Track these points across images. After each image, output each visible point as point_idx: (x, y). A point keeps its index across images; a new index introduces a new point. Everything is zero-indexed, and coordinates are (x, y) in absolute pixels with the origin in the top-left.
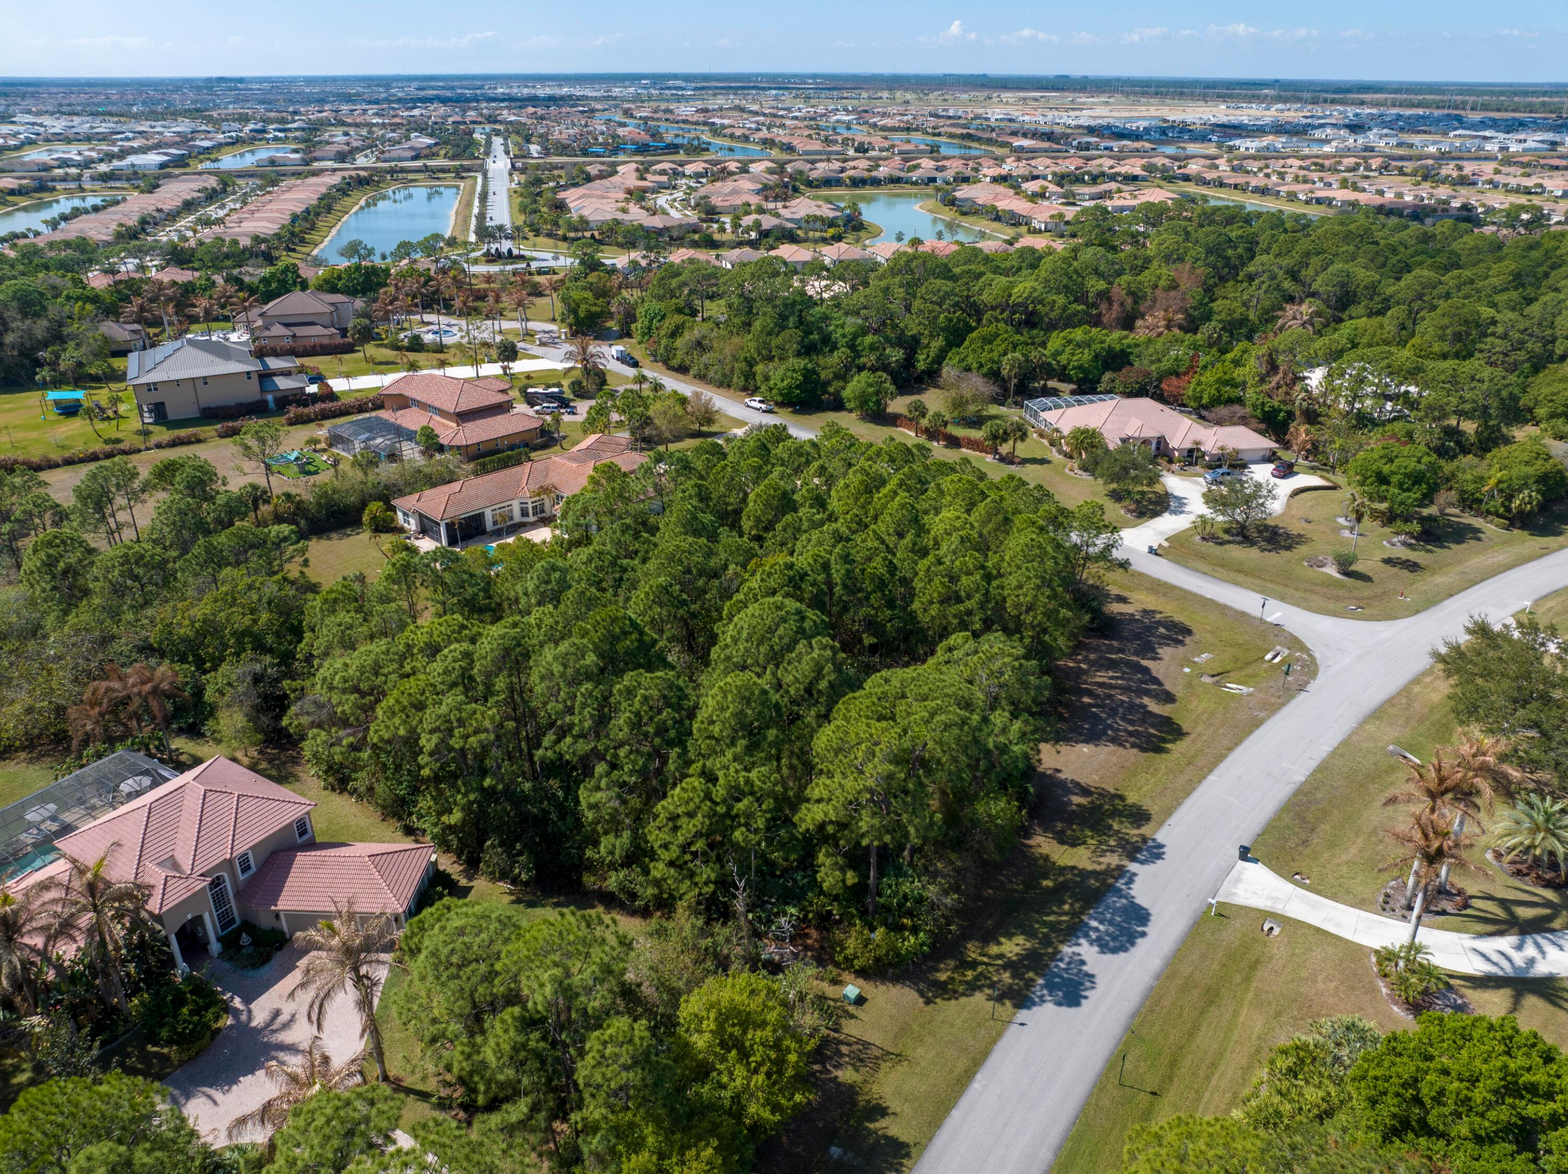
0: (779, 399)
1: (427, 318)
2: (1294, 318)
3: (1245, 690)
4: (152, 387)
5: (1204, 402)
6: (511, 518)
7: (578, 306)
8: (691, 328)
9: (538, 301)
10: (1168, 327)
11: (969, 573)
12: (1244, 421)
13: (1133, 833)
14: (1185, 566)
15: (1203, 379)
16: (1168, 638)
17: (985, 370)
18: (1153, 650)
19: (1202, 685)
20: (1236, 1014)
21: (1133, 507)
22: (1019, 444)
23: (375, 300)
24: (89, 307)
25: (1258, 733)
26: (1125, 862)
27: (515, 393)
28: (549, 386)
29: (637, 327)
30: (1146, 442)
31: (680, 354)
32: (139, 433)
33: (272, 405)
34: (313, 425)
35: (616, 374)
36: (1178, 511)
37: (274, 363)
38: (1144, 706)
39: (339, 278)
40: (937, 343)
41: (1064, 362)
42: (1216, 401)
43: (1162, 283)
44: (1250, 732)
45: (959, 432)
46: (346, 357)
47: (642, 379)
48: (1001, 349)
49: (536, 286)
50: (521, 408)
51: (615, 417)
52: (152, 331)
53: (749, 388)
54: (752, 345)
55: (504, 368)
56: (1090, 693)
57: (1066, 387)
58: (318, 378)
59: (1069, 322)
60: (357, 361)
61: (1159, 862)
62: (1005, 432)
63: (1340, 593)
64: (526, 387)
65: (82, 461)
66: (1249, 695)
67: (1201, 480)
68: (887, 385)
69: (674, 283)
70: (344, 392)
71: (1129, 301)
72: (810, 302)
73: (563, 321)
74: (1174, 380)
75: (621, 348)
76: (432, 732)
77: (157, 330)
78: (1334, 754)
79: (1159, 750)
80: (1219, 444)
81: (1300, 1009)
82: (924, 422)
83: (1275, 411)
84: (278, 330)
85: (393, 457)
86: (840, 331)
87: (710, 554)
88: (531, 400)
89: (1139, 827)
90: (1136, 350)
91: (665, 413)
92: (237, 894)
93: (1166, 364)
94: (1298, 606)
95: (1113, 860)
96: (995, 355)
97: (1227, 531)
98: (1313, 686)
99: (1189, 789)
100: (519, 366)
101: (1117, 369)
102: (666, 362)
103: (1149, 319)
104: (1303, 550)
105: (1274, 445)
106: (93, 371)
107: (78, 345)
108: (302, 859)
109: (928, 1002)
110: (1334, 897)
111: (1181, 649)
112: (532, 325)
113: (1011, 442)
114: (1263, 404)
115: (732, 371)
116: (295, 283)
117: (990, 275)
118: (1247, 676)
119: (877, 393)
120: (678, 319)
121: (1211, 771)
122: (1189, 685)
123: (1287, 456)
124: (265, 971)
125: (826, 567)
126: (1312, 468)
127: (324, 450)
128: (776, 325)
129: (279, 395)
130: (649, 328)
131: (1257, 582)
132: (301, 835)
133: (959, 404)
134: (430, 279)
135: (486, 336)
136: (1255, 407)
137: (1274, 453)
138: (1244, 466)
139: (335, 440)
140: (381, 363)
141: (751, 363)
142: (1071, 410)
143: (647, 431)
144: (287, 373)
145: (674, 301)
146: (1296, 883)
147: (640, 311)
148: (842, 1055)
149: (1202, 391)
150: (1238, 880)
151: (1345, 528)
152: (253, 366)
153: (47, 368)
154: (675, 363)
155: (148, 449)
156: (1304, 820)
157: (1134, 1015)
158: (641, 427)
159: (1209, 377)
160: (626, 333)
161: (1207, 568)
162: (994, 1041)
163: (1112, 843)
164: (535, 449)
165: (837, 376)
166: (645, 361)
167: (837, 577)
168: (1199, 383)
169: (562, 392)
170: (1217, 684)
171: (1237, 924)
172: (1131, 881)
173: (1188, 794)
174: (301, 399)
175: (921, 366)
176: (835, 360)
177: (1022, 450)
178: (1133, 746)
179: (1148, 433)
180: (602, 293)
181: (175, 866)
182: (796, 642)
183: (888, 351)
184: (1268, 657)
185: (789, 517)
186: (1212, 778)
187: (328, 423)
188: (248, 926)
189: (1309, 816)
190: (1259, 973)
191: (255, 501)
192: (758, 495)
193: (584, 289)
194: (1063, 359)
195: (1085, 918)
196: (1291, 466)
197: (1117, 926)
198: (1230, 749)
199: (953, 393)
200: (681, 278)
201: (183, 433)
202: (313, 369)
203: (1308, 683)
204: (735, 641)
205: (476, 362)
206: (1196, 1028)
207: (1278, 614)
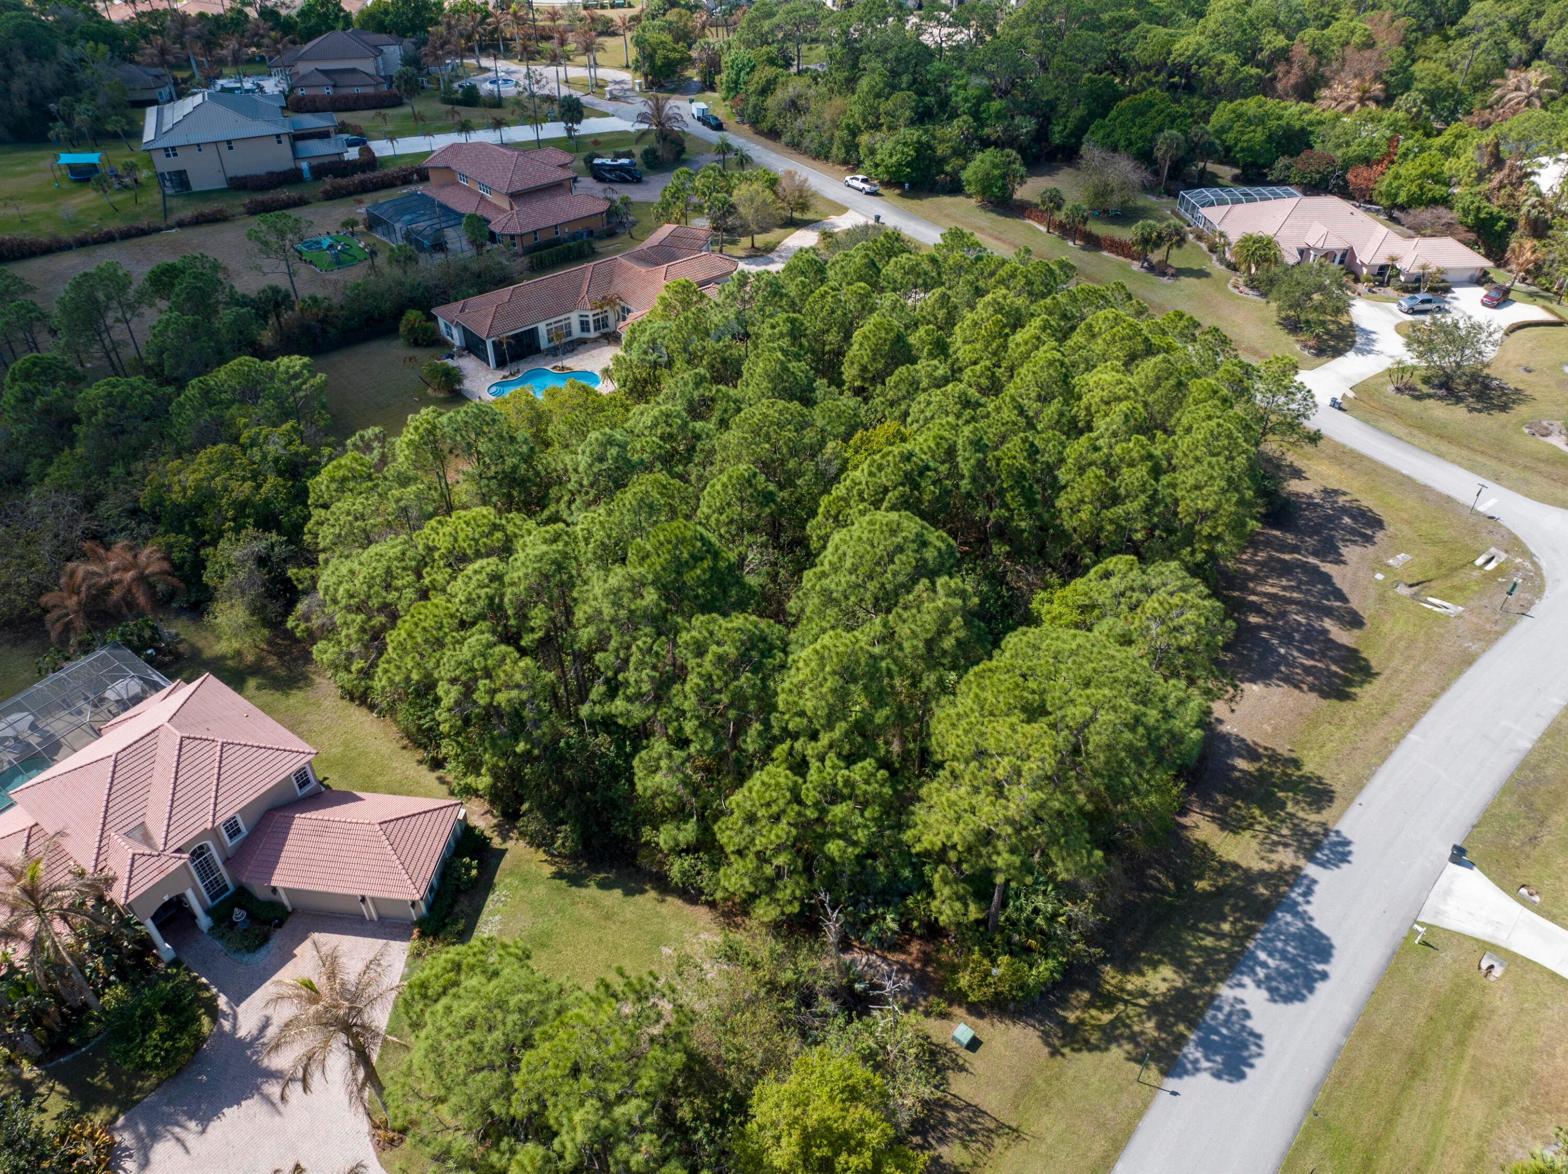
0: (886, 178)
1: (486, 62)
2: (1518, 89)
3: (1453, 609)
4: (170, 152)
5: (1399, 200)
6: (570, 333)
7: (655, 51)
8: (785, 84)
9: (609, 42)
10: (1362, 101)
11: (1131, 464)
12: (1447, 230)
13: (1311, 818)
14: (1376, 427)
15: (1402, 171)
16: (1353, 532)
17: (1134, 149)
18: (1335, 550)
19: (1399, 598)
20: (1447, 1094)
21: (1311, 343)
22: (1174, 251)
23: (424, 42)
24: (102, 47)
25: (1471, 674)
26: (1302, 862)
27: (578, 165)
28: (618, 156)
29: (722, 78)
30: (1329, 255)
31: (771, 116)
32: (157, 207)
33: (307, 175)
34: (350, 200)
35: (696, 139)
36: (1364, 351)
37: (309, 121)
38: (1325, 632)
40: (1079, 112)
41: (1230, 142)
42: (1416, 201)
43: (1356, 39)
44: (1461, 673)
45: (1098, 229)
46: (390, 112)
47: (725, 148)
48: (1155, 124)
49: (608, 22)
50: (587, 185)
52: (180, 75)
53: (851, 163)
54: (857, 109)
55: (569, 130)
56: (1257, 609)
57: (1226, 172)
58: (360, 140)
59: (1238, 90)
60: (404, 117)
61: (1345, 866)
62: (1159, 236)
64: (592, 157)
65: (96, 242)
66: (1459, 617)
67: (1394, 306)
68: (1016, 166)
69: (766, 25)
71: (1312, 62)
72: (927, 54)
73: (636, 69)
74: (1363, 171)
75: (703, 105)
76: (453, 681)
77: (185, 75)
79: (1343, 696)
80: (1421, 261)
81: (1533, 1096)
82: (1060, 216)
83: (1494, 219)
84: (316, 78)
85: (439, 246)
86: (962, 93)
87: (802, 426)
88: (599, 174)
89: (1319, 810)
90: (1319, 129)
91: (752, 201)
92: (227, 862)
93: (1355, 150)
94: (1518, 491)
95: (1286, 857)
96: (1148, 131)
97: (1426, 381)
98: (1538, 609)
99: (1385, 751)
100: (587, 127)
101: (1295, 153)
102: (754, 125)
103: (1339, 89)
104: (1522, 411)
105: (1487, 264)
106: (109, 127)
107: (94, 95)
108: (303, 822)
109: (1055, 1052)
111: (1370, 549)
112: (602, 73)
113: (1164, 249)
114: (1478, 209)
115: (831, 139)
116: (336, 19)
117: (1144, 25)
118: (1453, 587)
119: (1004, 176)
120: (770, 72)
121: (1412, 726)
122: (1382, 599)
123: (1501, 277)
124: (262, 957)
125: (951, 452)
126: (1531, 294)
127: (363, 234)
128: (886, 85)
129: (315, 162)
130: (736, 82)
131: (1465, 453)
132: (301, 786)
133: (1102, 193)
134: (488, 15)
135: (550, 88)
136: (1466, 212)
137: (1485, 273)
138: (1447, 290)
139: (373, 223)
141: (854, 132)
142: (1239, 207)
143: (730, 221)
144: (323, 135)
145: (765, 49)
146: (1523, 901)
147: (726, 59)
148: (950, 1124)
149: (1399, 188)
150: (1448, 892)
152: (284, 128)
153: (60, 123)
154: (765, 126)
155: (169, 227)
156: (1530, 806)
158: (724, 216)
159: (1409, 169)
160: (708, 85)
161: (1402, 431)
163: (1285, 832)
164: (601, 237)
165: (956, 152)
166: (730, 122)
167: (965, 468)
168: (1397, 177)
169: (633, 164)
170: (1415, 596)
171: (1447, 957)
172: (1308, 892)
173: (1384, 760)
174: (339, 168)
175: (1057, 139)
176: (953, 131)
177: (1177, 259)
178: (1312, 688)
179: (1337, 244)
180: (684, 36)
181: (147, 838)
182: (914, 580)
183: (1017, 120)
184: (1480, 561)
185: (902, 370)
187: (368, 198)
188: (243, 896)
189: (1538, 802)
190: (1476, 1034)
191: (277, 305)
192: (866, 337)
193: (662, 29)
194: (1230, 137)
195: (1251, 945)
196: (1507, 291)
197: (1292, 961)
198: (1435, 696)
199: (1095, 178)
200: (775, 20)
201: (207, 208)
202: (354, 127)
203: (1532, 603)
204: (835, 569)
205: (535, 121)
206: (1395, 1111)
207: (1492, 502)
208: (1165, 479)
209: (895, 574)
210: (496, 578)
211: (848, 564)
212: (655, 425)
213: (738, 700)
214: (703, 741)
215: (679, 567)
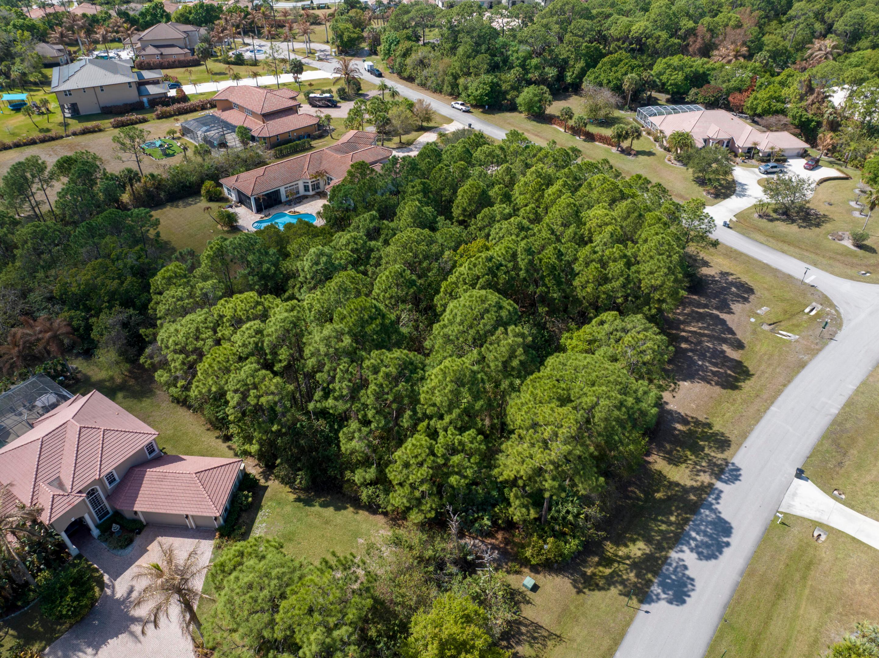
0: (474, 102)
1: (247, 40)
2: (820, 49)
3: (794, 337)
4: (67, 93)
5: (758, 112)
6: (298, 192)
7: (343, 33)
8: (417, 51)
9: (317, 28)
10: (736, 57)
11: (615, 261)
12: (784, 127)
13: (718, 456)
14: (748, 237)
15: (759, 96)
16: (737, 296)
17: (612, 85)
18: (728, 306)
19: (763, 331)
20: (797, 607)
21: (712, 191)
22: (635, 141)
23: (212, 29)
24: (26, 33)
25: (805, 373)
26: (714, 481)
27: (301, 97)
28: (323, 92)
29: (381, 48)
30: (720, 142)
31: (409, 69)
32: (60, 124)
33: (146, 104)
34: (172, 119)
35: (367, 82)
36: (741, 195)
37: (148, 75)
38: (723, 352)
39: (190, 13)
40: (581, 64)
41: (665, 80)
42: (767, 112)
43: (732, 23)
44: (798, 372)
45: (593, 129)
46: (193, 69)
47: (384, 87)
48: (623, 71)
49: (316, 17)
50: (306, 109)
51: (367, 116)
52: (72, 49)
53: (455, 95)
54: (457, 64)
55: (296, 78)
56: (686, 340)
57: (662, 97)
58: (177, 85)
59: (669, 51)
60: (202, 72)
61: (737, 482)
62: (627, 133)
63: (855, 261)
64: (309, 93)
65: (25, 144)
66: (797, 341)
67: (756, 170)
68: (547, 95)
69: (405, 18)
70: (193, 95)
71: (708, 35)
72: (495, 34)
73: (333, 43)
74: (738, 95)
75: (371, 63)
76: (236, 391)
77: (75, 49)
78: (857, 391)
79: (734, 387)
80: (771, 145)
81: (844, 606)
82: (571, 123)
83: (809, 121)
84: (151, 50)
85: (223, 145)
86: (515, 55)
87: (431, 242)
88: (313, 103)
89: (723, 452)
90: (713, 73)
91: (399, 116)
92: (108, 497)
93: (733, 84)
94: (827, 271)
95: (705, 478)
96: (619, 75)
97: (775, 211)
98: (840, 336)
99: (758, 417)
100: (306, 76)
101: (699, 86)
102: (399, 74)
103: (723, 50)
104: (827, 227)
105: (806, 146)
106: (32, 79)
107: (22, 61)
108: (152, 473)
109: (579, 592)
110: (863, 512)
111: (747, 305)
112: (314, 46)
113: (630, 140)
114: (801, 116)
115: (443, 81)
116: (162, 16)
117: (615, 16)
118: (793, 325)
119: (540, 101)
120: (408, 44)
121: (772, 403)
122: (754, 332)
123: (814, 153)
124: (129, 551)
125: (514, 255)
126: (831, 162)
127: (179, 138)
128: (473, 50)
129: (150, 98)
130: (389, 50)
131: (797, 250)
132: (150, 453)
133: (594, 109)
134: (248, 13)
135: (284, 55)
136: (794, 117)
137: (806, 151)
138: (785, 161)
139: (185, 131)
140: (216, 74)
141: (456, 77)
142: (670, 116)
143: (387, 128)
144: (155, 82)
145: (405, 31)
146: (835, 498)
147: (383, 37)
148: (522, 634)
149: (757, 105)
150: (795, 495)
151: (856, 209)
152: (133, 79)
153: (3, 77)
154: (406, 75)
155: (68, 136)
156: (838, 445)
157: (727, 606)
158: (384, 125)
159: (762, 94)
160: (373, 52)
161: (762, 239)
162: (628, 624)
163: (704, 464)
164: (314, 138)
165: (513, 88)
166: (386, 72)
167: (522, 264)
168: (756, 99)
169: (332, 97)
170: (772, 331)
171: (795, 530)
172: (718, 498)
173: (758, 422)
174: (165, 101)
175: (569, 80)
176: (511, 76)
177: (637, 145)
178: (717, 384)
179: (724, 136)
180: (359, 25)
181: (61, 486)
182: (495, 328)
183: (547, 69)
184: (807, 310)
185: (486, 211)
186: (773, 408)
187: (182, 118)
188: (118, 516)
189: (842, 443)
190: (812, 573)
191: (131, 180)
192: (465, 192)
193: (347, 20)
194: (664, 78)
195: (687, 528)
196: (818, 161)
197: (710, 536)
198: (785, 386)
199: (590, 101)
200: (410, 15)
201: (90, 125)
202: (173, 78)
203: (836, 333)
204: (451, 323)
205: (276, 73)
206: (769, 617)
207: (813, 277)
208: (633, 269)
209: (485, 325)
210: (259, 332)
211: (458, 320)
212: (348, 244)
213: (398, 398)
214: (379, 422)
215: (363, 323)
